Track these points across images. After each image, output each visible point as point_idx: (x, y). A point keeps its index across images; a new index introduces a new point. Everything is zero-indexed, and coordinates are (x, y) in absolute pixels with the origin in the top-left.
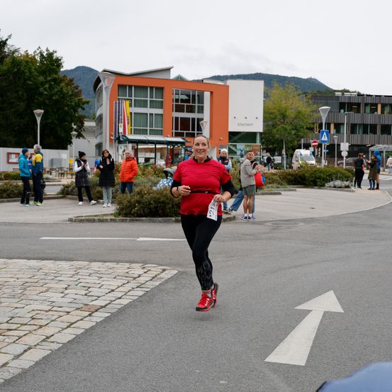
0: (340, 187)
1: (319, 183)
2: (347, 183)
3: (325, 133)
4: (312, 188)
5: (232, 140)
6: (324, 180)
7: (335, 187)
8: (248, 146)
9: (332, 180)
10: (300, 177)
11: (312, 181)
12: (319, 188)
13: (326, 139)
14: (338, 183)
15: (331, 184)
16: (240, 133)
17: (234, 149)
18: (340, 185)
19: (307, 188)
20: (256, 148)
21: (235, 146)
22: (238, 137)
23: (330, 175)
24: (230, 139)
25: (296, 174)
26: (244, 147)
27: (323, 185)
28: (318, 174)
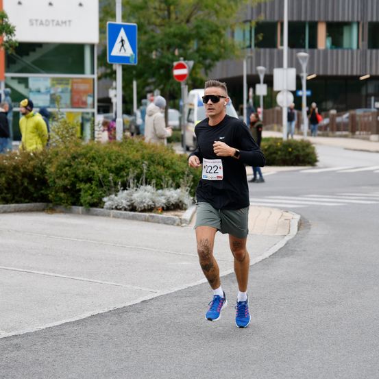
0: (150, 209)
1: (85, 197)
2: (173, 194)
3: (122, 34)
4: (67, 211)
5: (18, 66)
6: (100, 185)
7: (133, 208)
8: (60, 81)
9: (125, 186)
10: (29, 176)
11: (65, 189)
12: (88, 213)
13: (128, 51)
14: (144, 194)
15: (122, 197)
16: (40, 45)
17: (20, 88)
18: (148, 202)
19: (52, 210)
20: (82, 87)
21: (24, 81)
22: (33, 56)
23: (118, 171)
24: (10, 62)
25: (16, 168)
26: (48, 83)
27: (98, 204)
28: (83, 168)
